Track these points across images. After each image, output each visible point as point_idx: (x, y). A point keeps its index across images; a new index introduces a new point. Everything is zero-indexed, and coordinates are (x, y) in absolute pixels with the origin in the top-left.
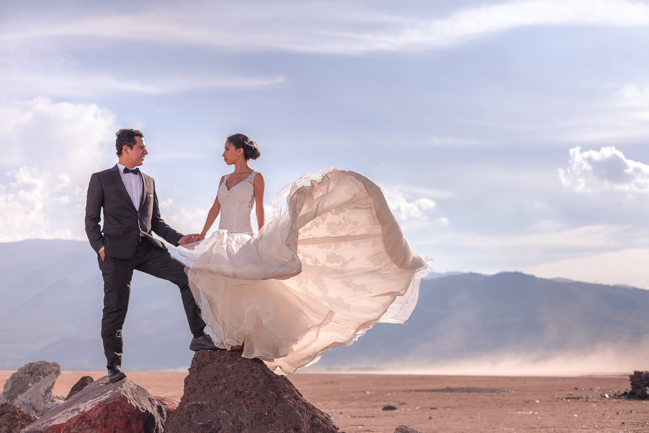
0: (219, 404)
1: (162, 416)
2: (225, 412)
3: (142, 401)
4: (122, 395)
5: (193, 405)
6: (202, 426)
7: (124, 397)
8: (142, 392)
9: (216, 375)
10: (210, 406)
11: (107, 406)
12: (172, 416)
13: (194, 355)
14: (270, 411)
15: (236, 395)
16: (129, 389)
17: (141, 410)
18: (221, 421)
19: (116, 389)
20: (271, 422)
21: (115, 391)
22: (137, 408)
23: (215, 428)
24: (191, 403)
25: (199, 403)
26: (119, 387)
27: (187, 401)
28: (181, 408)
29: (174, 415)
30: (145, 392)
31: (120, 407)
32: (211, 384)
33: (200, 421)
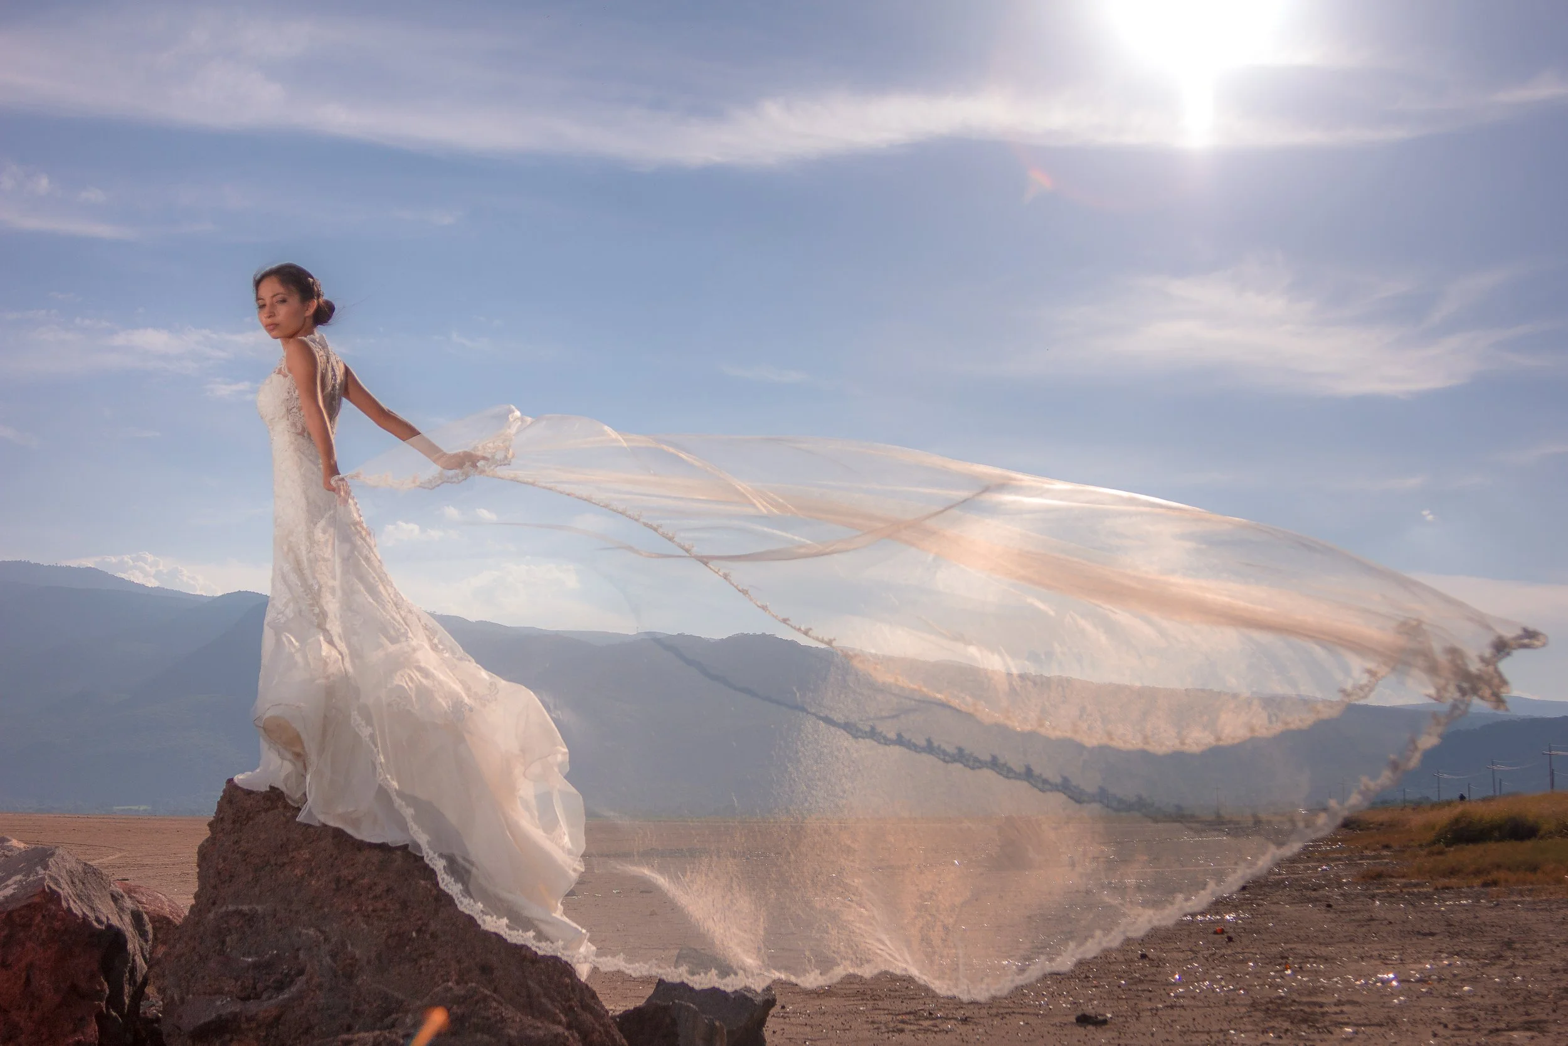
0: (297, 912)
1: (143, 934)
2: (311, 932)
3: (97, 901)
4: (49, 887)
5: (228, 914)
6: (255, 966)
7: (53, 892)
8: (95, 877)
9: (285, 839)
10: (275, 916)
11: (10, 914)
12: (175, 940)
13: (224, 791)
14: (423, 928)
15: (338, 889)
16: (64, 873)
17: (95, 924)
18: (301, 954)
19: (31, 873)
20: (426, 955)
21: (29, 876)
22: (84, 918)
23: (287, 971)
24: (224, 909)
25: (245, 908)
26: (39, 868)
27: (214, 903)
28: (197, 919)
29: (180, 937)
30: (103, 880)
31: (44, 916)
32: (273, 862)
33: (249, 952)
